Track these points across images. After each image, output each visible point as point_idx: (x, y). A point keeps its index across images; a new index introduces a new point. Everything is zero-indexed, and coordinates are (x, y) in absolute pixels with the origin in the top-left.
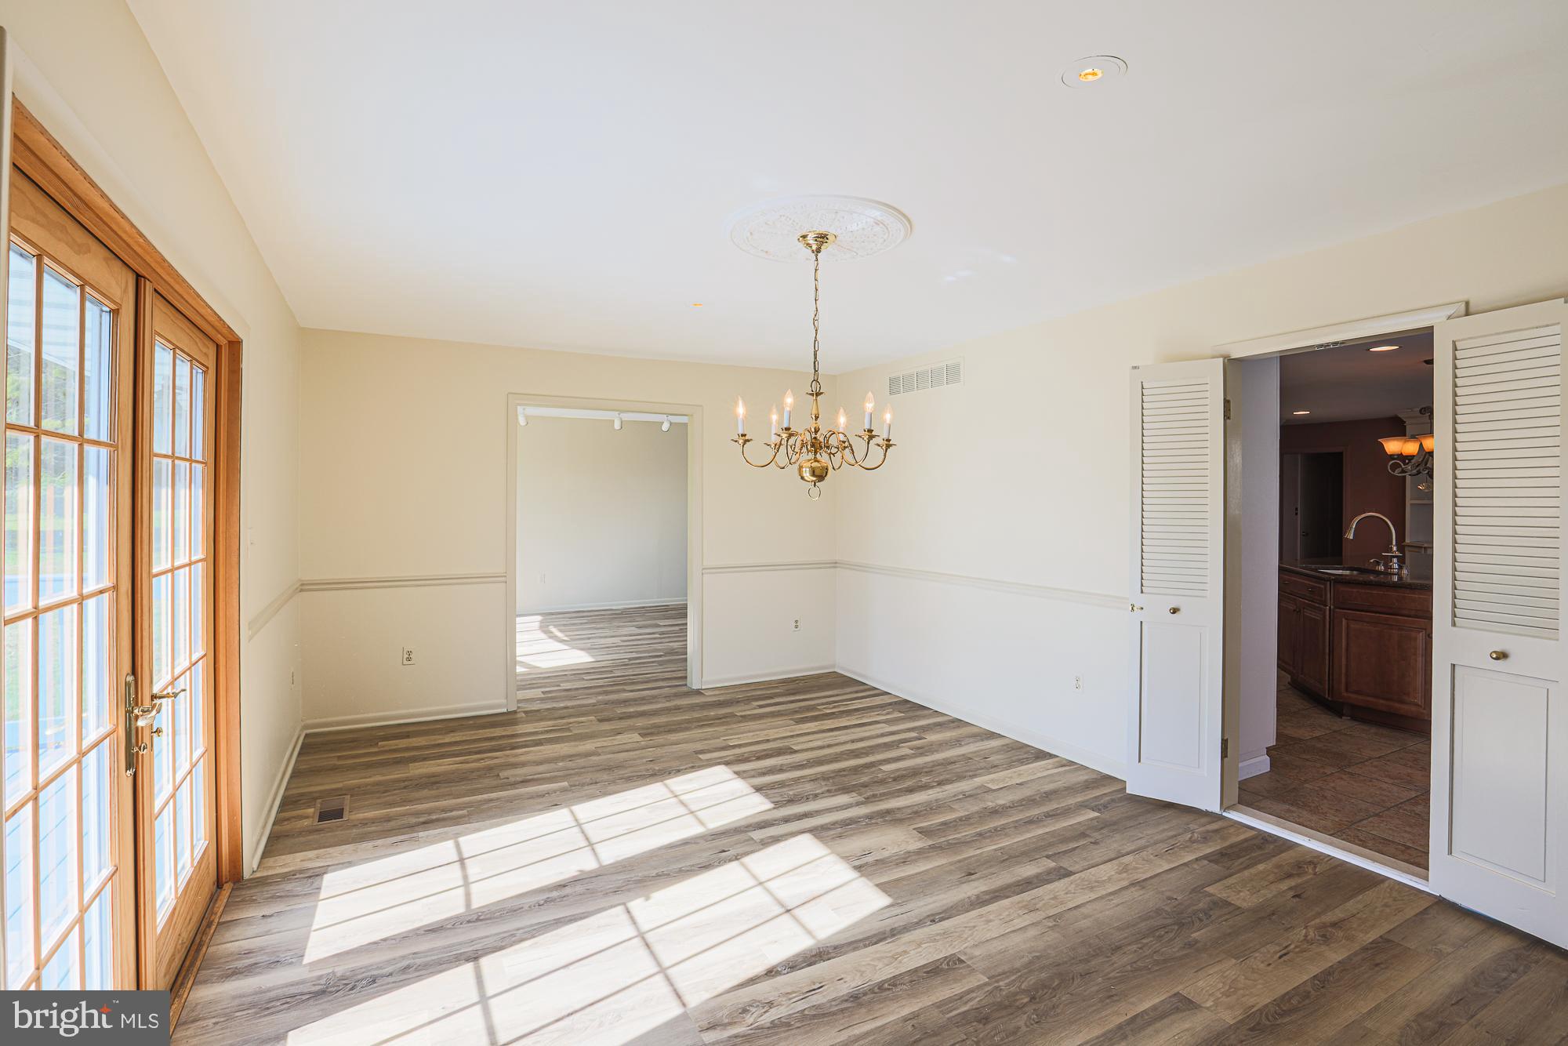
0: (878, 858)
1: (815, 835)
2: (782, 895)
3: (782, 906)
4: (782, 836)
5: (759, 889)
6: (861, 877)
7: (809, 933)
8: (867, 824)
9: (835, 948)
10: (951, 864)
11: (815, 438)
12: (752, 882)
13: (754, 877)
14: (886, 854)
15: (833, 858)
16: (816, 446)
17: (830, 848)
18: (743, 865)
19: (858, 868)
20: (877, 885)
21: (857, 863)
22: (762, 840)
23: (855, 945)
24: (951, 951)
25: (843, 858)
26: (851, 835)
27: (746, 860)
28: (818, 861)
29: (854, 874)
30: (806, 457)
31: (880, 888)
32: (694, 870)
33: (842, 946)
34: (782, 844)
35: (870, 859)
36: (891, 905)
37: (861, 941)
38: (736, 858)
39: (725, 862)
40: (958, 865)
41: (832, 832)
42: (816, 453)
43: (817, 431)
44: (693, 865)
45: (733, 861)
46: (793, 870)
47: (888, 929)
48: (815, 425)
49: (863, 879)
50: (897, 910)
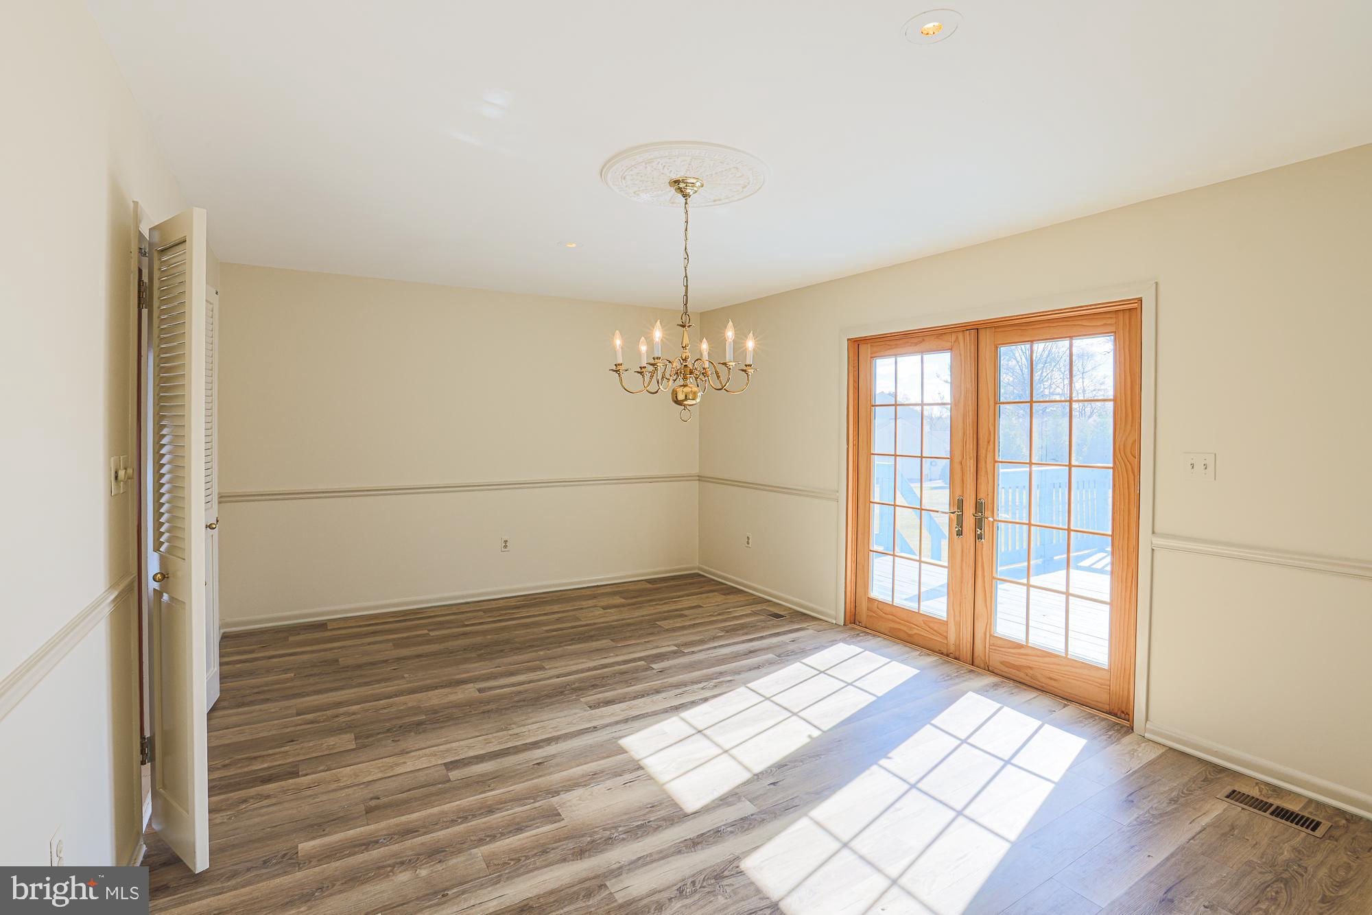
0: (619, 778)
1: (681, 809)
2: (707, 743)
3: (705, 736)
4: (719, 806)
5: (727, 747)
6: (639, 760)
7: (683, 719)
8: (615, 828)
9: (666, 712)
10: (551, 773)
12: (733, 752)
13: (734, 758)
14: (609, 783)
15: (663, 778)
17: (665, 792)
18: (748, 769)
19: (640, 768)
20: (627, 752)
21: (640, 772)
22: (739, 799)
23: (655, 714)
24: (593, 712)
25: (654, 779)
26: (640, 808)
27: (746, 776)
28: (677, 774)
29: (645, 762)
31: (624, 750)
32: (790, 762)
33: (663, 713)
34: (716, 795)
35: (627, 777)
36: (621, 737)
37: (650, 716)
38: (757, 777)
39: (766, 771)
40: (546, 772)
41: (662, 813)
44: (795, 767)
45: (760, 773)
46: (702, 764)
47: (629, 722)
49: (637, 757)
50: (617, 734)
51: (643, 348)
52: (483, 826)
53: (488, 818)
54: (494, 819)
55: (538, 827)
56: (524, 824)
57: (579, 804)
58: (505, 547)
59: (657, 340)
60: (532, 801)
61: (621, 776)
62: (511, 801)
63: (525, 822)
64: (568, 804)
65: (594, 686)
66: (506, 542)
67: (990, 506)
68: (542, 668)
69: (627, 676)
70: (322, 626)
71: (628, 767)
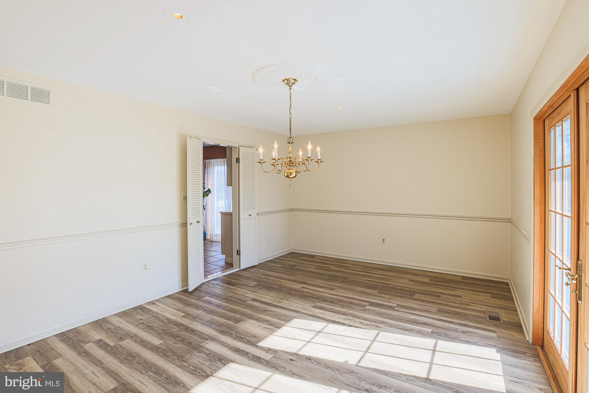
51: (301, 153)
58: (384, 242)
59: (261, 153)
61: (270, 326)
64: (246, 322)
65: (332, 302)
66: (384, 240)
68: (333, 290)
69: (350, 304)
70: (313, 256)
71: (277, 326)
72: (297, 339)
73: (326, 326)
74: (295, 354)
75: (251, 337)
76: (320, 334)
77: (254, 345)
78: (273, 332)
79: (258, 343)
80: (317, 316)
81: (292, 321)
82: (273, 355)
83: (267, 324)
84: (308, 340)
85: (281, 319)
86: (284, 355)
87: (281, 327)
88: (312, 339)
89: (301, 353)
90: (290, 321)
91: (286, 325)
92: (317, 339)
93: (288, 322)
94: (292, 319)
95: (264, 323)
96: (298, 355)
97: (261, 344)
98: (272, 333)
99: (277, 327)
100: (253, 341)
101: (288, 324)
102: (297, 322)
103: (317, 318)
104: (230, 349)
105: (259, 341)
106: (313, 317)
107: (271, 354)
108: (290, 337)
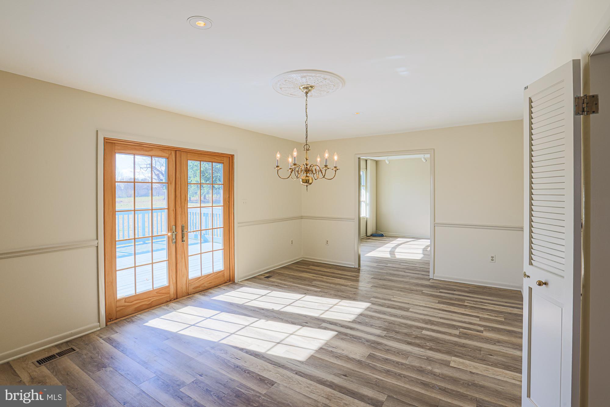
11: (307, 168)
16: (307, 171)
17: (331, 339)
30: (303, 176)
42: (306, 173)
43: (307, 165)
48: (306, 162)
52: (397, 368)
53: (392, 370)
54: (390, 368)
55: (381, 356)
56: (383, 360)
57: (358, 353)
60: (370, 364)
61: (331, 351)
62: (377, 370)
63: (382, 360)
64: (361, 355)
67: (186, 227)
71: (323, 351)
72: (301, 337)
73: (269, 350)
74: (304, 326)
75: (345, 338)
76: (278, 341)
77: (340, 333)
78: (326, 344)
79: (337, 334)
80: (273, 364)
81: (307, 358)
82: (321, 326)
83: (335, 352)
84: (293, 336)
85: (320, 361)
86: (311, 325)
87: (319, 349)
88: (288, 336)
89: (300, 327)
90: (309, 358)
91: (314, 352)
92: (282, 336)
93: (312, 355)
94: (307, 360)
95: (339, 353)
96: (302, 326)
97: (336, 333)
98: (327, 342)
99: (323, 349)
100: (341, 336)
101: (312, 353)
102: (302, 356)
103: (275, 362)
104: (358, 329)
105: (337, 335)
106: (279, 364)
107: (322, 326)
108: (308, 339)
